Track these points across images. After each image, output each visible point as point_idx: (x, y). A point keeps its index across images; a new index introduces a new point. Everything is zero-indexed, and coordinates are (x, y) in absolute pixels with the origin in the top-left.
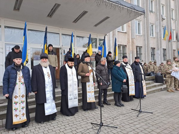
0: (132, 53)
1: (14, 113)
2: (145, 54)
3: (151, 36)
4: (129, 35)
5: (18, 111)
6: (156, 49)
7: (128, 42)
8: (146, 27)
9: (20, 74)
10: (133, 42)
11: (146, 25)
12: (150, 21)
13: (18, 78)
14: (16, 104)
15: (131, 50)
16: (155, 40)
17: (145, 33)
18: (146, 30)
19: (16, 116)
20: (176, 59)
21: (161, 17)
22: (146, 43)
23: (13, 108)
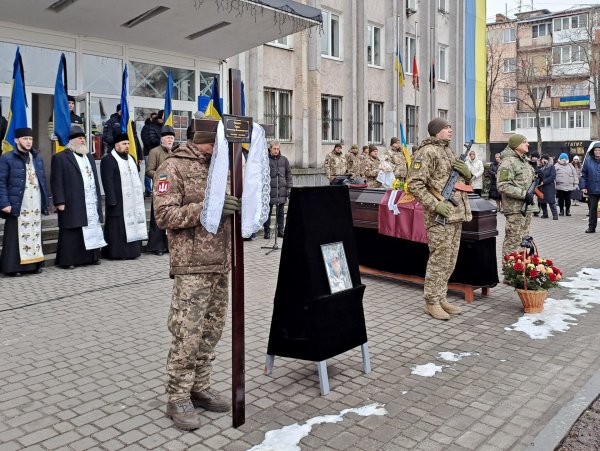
0: (311, 116)
1: (22, 243)
2: (350, 120)
3: (373, 65)
4: (299, 58)
5: (29, 240)
6: (385, 105)
7: (298, 81)
8: (355, 34)
9: (31, 169)
10: (312, 83)
11: (355, 27)
12: (368, 16)
13: (27, 177)
14: (25, 227)
15: (306, 107)
16: (384, 79)
17: (351, 53)
18: (355, 46)
19: (27, 248)
20: (395, 145)
21: (404, 5)
22: (355, 87)
23: (20, 234)
